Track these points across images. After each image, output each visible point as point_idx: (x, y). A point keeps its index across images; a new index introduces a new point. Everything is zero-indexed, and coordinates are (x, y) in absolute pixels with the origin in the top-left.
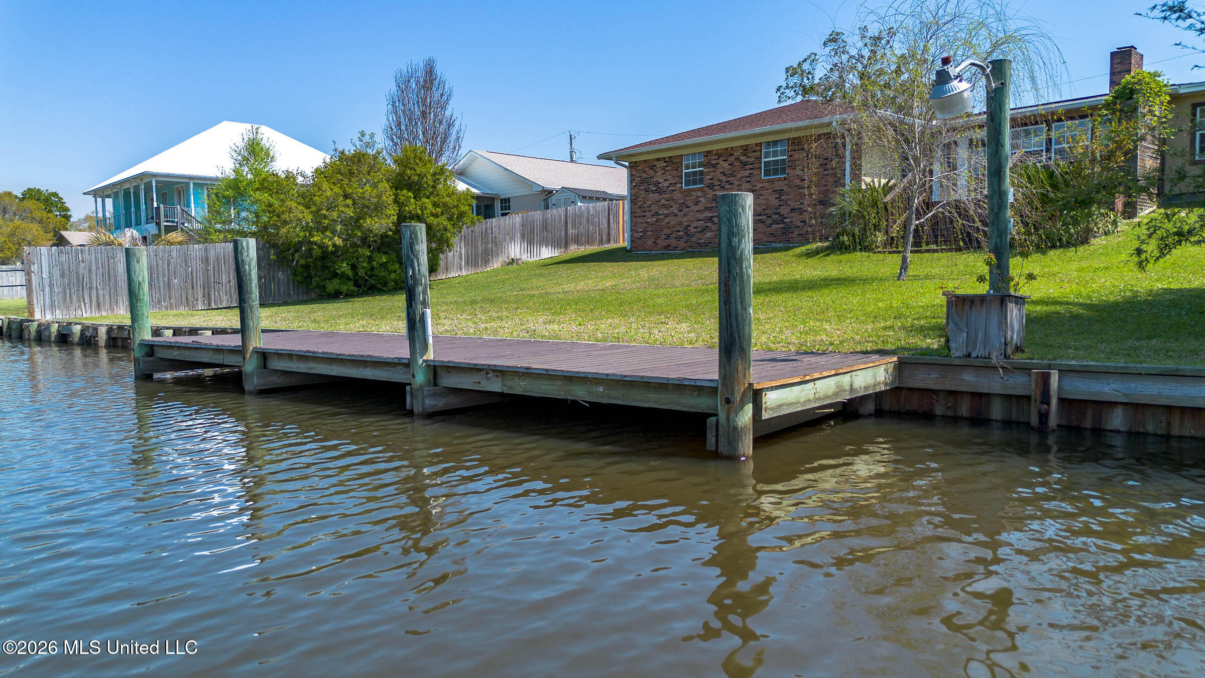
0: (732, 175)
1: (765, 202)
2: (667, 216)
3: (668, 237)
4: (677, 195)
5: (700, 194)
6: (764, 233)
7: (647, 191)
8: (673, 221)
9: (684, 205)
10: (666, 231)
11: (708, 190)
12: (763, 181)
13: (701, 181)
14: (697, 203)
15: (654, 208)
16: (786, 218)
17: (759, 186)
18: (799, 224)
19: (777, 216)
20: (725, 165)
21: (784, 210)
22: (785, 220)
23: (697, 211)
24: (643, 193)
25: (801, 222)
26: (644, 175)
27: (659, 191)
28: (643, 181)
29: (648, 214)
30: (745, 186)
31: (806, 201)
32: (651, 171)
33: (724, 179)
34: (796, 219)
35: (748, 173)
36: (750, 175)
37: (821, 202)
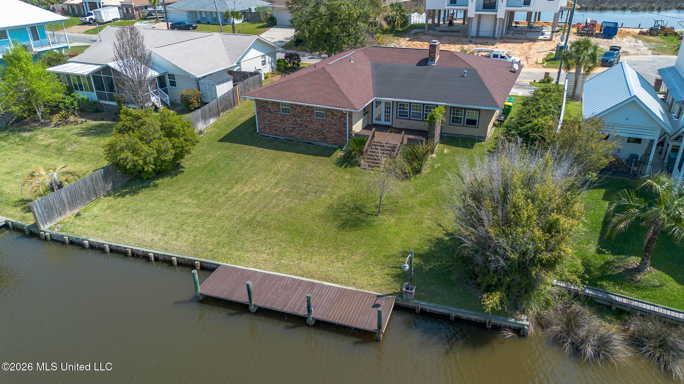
0: (302, 114)
1: (316, 127)
2: (275, 122)
3: (276, 131)
4: (279, 116)
5: (289, 118)
6: (317, 137)
7: (265, 111)
8: (278, 125)
9: (282, 120)
10: (275, 128)
11: (292, 117)
12: (316, 119)
13: (289, 113)
14: (288, 121)
15: (269, 118)
16: (325, 134)
17: (314, 120)
18: (330, 137)
19: (321, 133)
20: (300, 109)
21: (325, 131)
23: (288, 124)
24: (263, 111)
26: (263, 105)
27: (270, 112)
28: (262, 107)
29: (266, 120)
30: (308, 119)
31: (333, 130)
32: (266, 104)
33: (299, 114)
34: (329, 135)
35: (309, 115)
36: (310, 116)
37: (338, 132)
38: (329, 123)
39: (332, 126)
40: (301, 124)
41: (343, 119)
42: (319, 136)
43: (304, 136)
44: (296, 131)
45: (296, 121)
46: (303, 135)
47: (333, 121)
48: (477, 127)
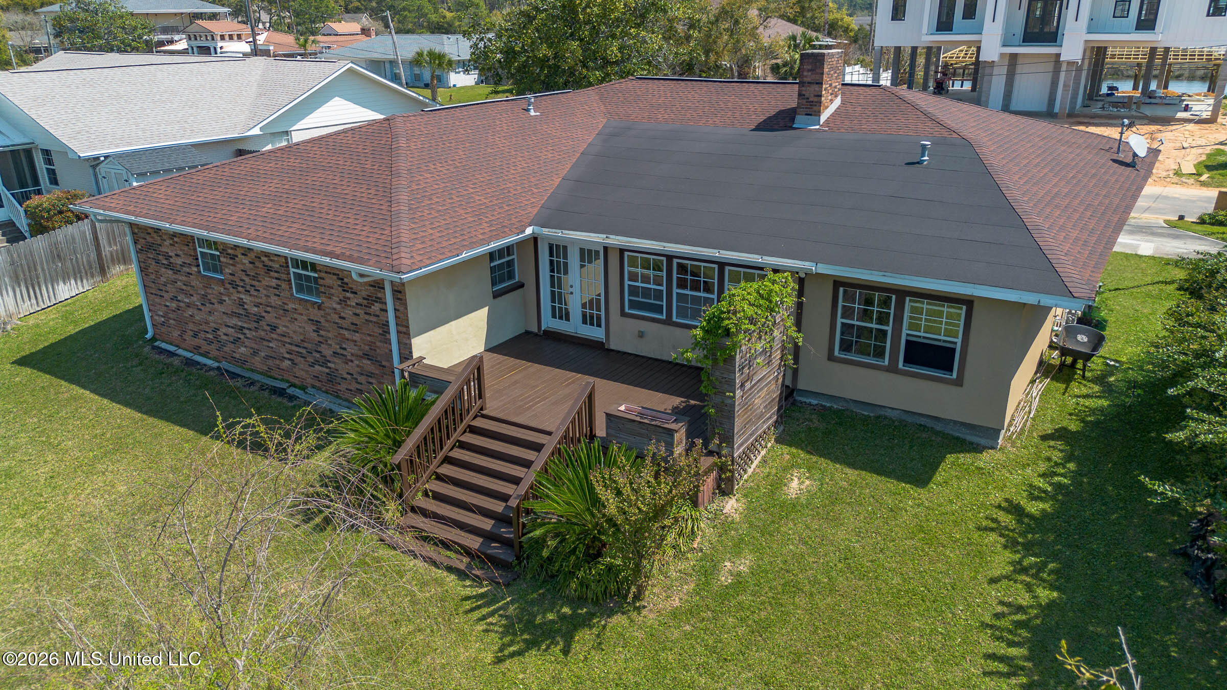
0: (255, 278)
1: (301, 330)
2: (188, 306)
3: (194, 336)
4: (195, 281)
5: (223, 290)
7: (157, 262)
8: (197, 316)
9: (205, 299)
10: (191, 326)
11: (231, 290)
12: (296, 299)
13: (220, 271)
14: (221, 302)
15: (171, 289)
16: (329, 362)
17: (293, 306)
18: (346, 376)
19: (318, 355)
21: (328, 352)
22: (329, 364)
23: (224, 313)
24: (152, 263)
25: (348, 373)
27: (170, 266)
29: (165, 295)
30: (274, 300)
31: (351, 349)
32: (155, 236)
33: (246, 279)
34: (343, 369)
35: (274, 283)
36: (277, 287)
37: (366, 356)
38: (335, 318)
39: (346, 333)
40: (259, 319)
41: (376, 307)
42: (312, 365)
43: (270, 362)
44: (247, 342)
45: (242, 304)
46: (267, 357)
47: (348, 313)
48: (959, 382)
